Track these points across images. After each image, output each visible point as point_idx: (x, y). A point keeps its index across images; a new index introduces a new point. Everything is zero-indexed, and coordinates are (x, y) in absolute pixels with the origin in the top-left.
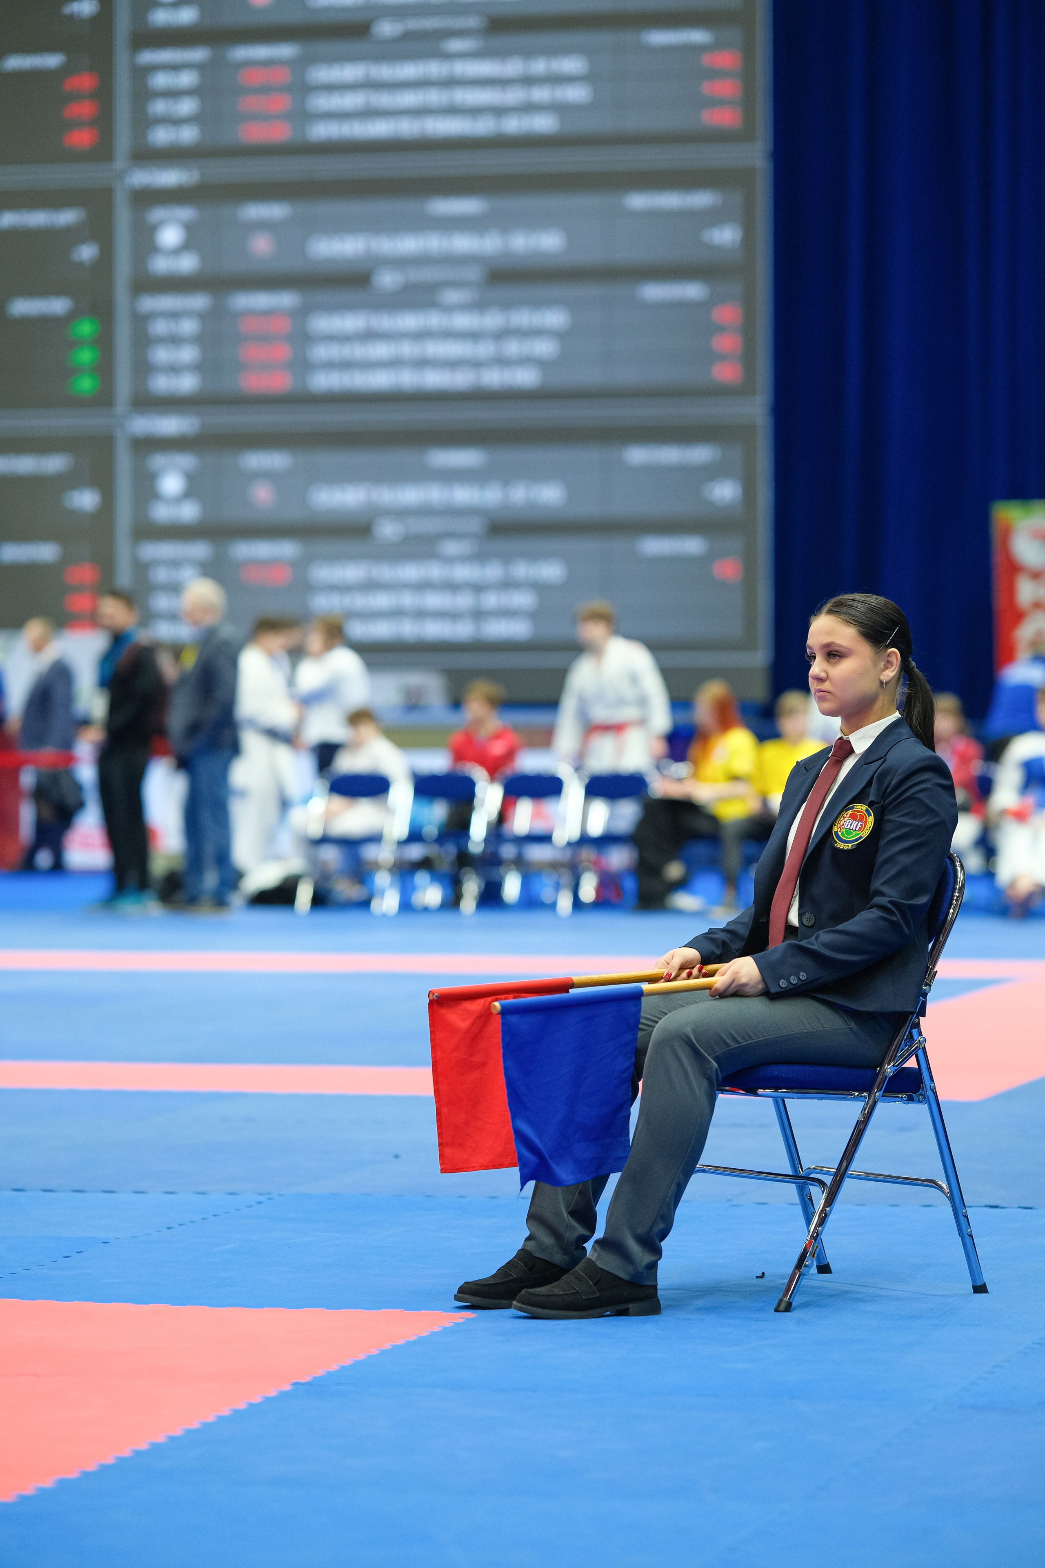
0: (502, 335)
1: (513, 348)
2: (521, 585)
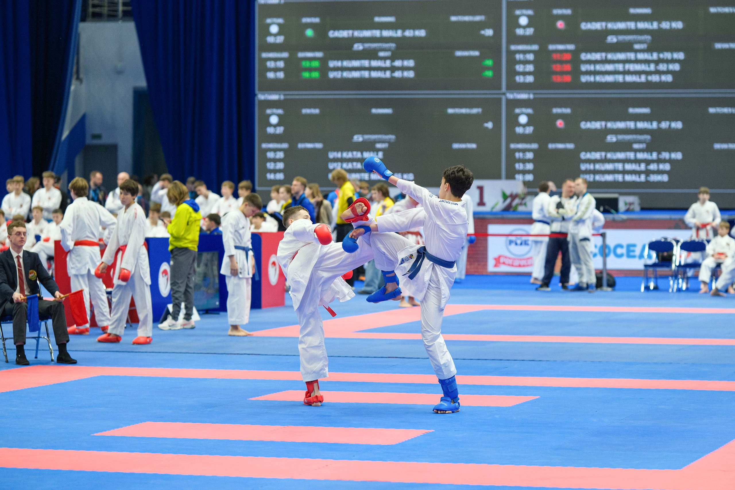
0: (657, 62)
1: (662, 67)
2: (664, 161)
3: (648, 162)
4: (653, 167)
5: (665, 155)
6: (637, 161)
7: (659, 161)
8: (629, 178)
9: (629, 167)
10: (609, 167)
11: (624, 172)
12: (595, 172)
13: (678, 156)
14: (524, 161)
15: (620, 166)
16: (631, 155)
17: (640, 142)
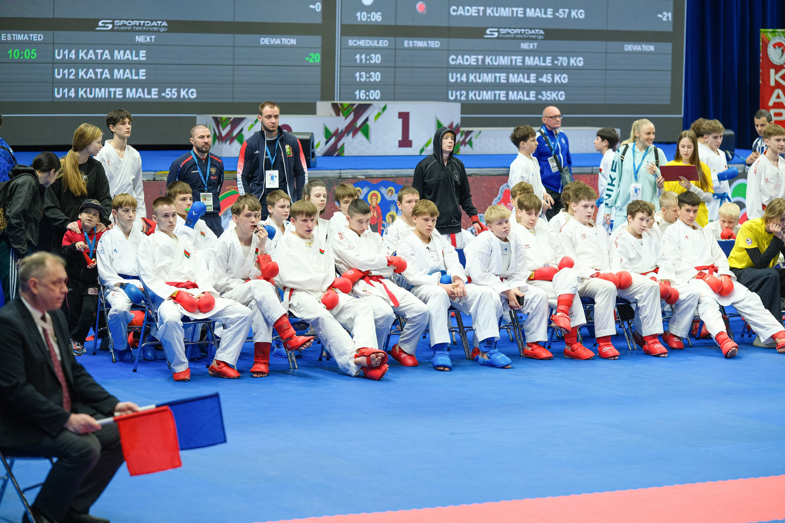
2: (561, 70)
3: (539, 71)
4: (546, 79)
5: (563, 61)
6: (525, 70)
7: (555, 70)
8: (514, 96)
9: (514, 78)
10: (488, 78)
11: (509, 87)
12: (469, 86)
13: (578, 62)
14: (369, 68)
15: (502, 77)
16: (518, 60)
17: (528, 39)
